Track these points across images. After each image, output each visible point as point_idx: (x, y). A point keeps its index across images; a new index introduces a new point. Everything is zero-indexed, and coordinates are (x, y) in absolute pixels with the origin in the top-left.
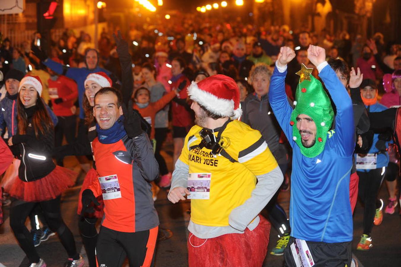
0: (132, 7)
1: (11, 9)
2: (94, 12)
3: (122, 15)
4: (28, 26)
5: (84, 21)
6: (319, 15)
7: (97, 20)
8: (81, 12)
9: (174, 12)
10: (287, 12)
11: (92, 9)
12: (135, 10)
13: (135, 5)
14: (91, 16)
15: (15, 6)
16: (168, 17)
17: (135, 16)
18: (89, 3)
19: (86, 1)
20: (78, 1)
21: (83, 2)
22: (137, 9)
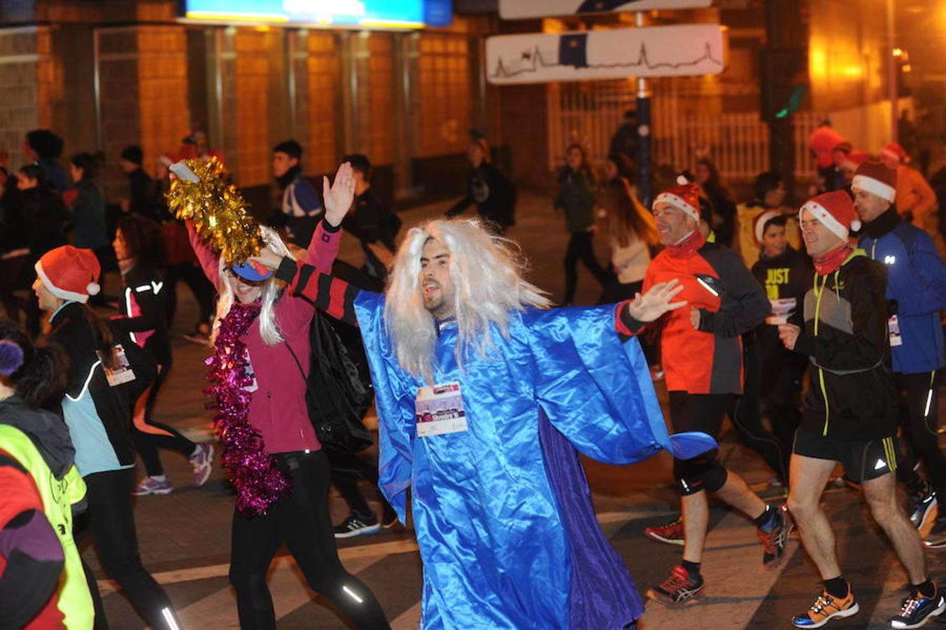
1: (695, 63)
2: (884, 72)
4: (731, 104)
5: (857, 96)
7: (893, 91)
8: (851, 70)
11: (875, 64)
14: (875, 82)
15: (705, 57)
18: (867, 50)
19: (860, 47)
20: (844, 46)
21: (854, 48)
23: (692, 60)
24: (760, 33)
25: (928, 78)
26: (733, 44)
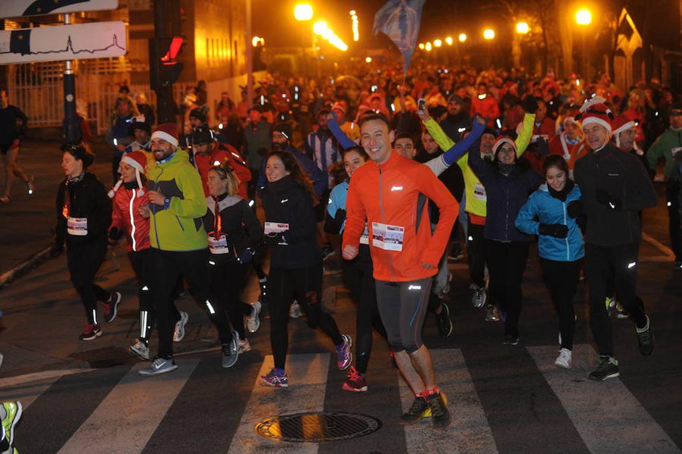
0: (309, 45)
1: (106, 49)
2: (246, 53)
3: (292, 58)
5: (229, 70)
6: (621, 53)
7: (250, 69)
8: (226, 53)
9: (379, 52)
10: (568, 50)
11: (241, 48)
12: (315, 50)
13: (315, 40)
14: (242, 60)
15: (113, 45)
16: (369, 60)
17: (314, 59)
18: (236, 38)
19: (231, 36)
20: (219, 35)
21: (227, 37)
22: (318, 48)
23: (104, 47)
24: (151, 27)
25: (278, 56)
26: (133, 36)
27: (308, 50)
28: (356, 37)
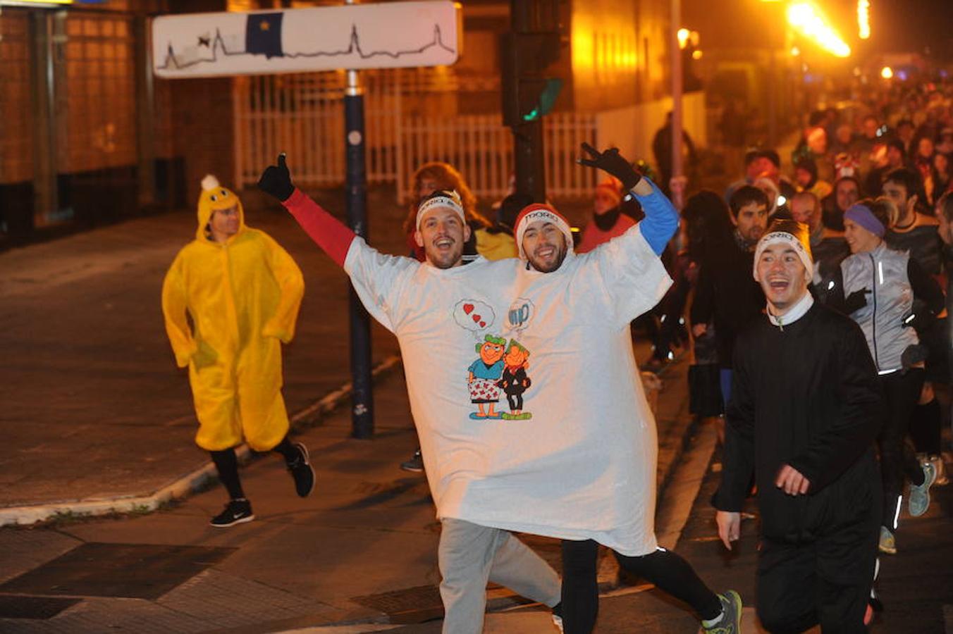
0: (781, 45)
1: (421, 51)
2: (667, 60)
3: (749, 69)
4: (468, 102)
7: (678, 85)
8: (625, 58)
9: (907, 59)
11: (657, 49)
12: (791, 54)
13: (790, 37)
14: (656, 73)
15: (434, 44)
16: (887, 73)
17: (787, 72)
18: (646, 31)
19: (637, 30)
20: (617, 27)
21: (630, 30)
22: (795, 52)
23: (417, 47)
24: (503, 11)
25: (725, 66)
26: (469, 25)
27: (779, 55)
28: (865, 32)
